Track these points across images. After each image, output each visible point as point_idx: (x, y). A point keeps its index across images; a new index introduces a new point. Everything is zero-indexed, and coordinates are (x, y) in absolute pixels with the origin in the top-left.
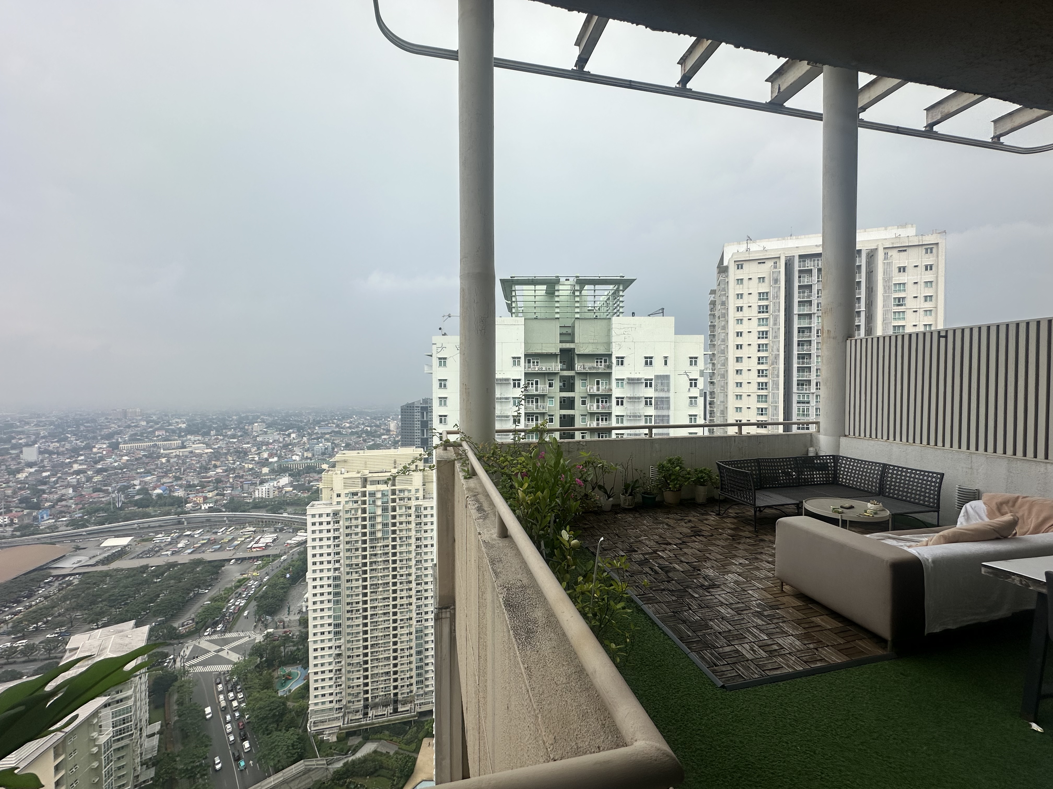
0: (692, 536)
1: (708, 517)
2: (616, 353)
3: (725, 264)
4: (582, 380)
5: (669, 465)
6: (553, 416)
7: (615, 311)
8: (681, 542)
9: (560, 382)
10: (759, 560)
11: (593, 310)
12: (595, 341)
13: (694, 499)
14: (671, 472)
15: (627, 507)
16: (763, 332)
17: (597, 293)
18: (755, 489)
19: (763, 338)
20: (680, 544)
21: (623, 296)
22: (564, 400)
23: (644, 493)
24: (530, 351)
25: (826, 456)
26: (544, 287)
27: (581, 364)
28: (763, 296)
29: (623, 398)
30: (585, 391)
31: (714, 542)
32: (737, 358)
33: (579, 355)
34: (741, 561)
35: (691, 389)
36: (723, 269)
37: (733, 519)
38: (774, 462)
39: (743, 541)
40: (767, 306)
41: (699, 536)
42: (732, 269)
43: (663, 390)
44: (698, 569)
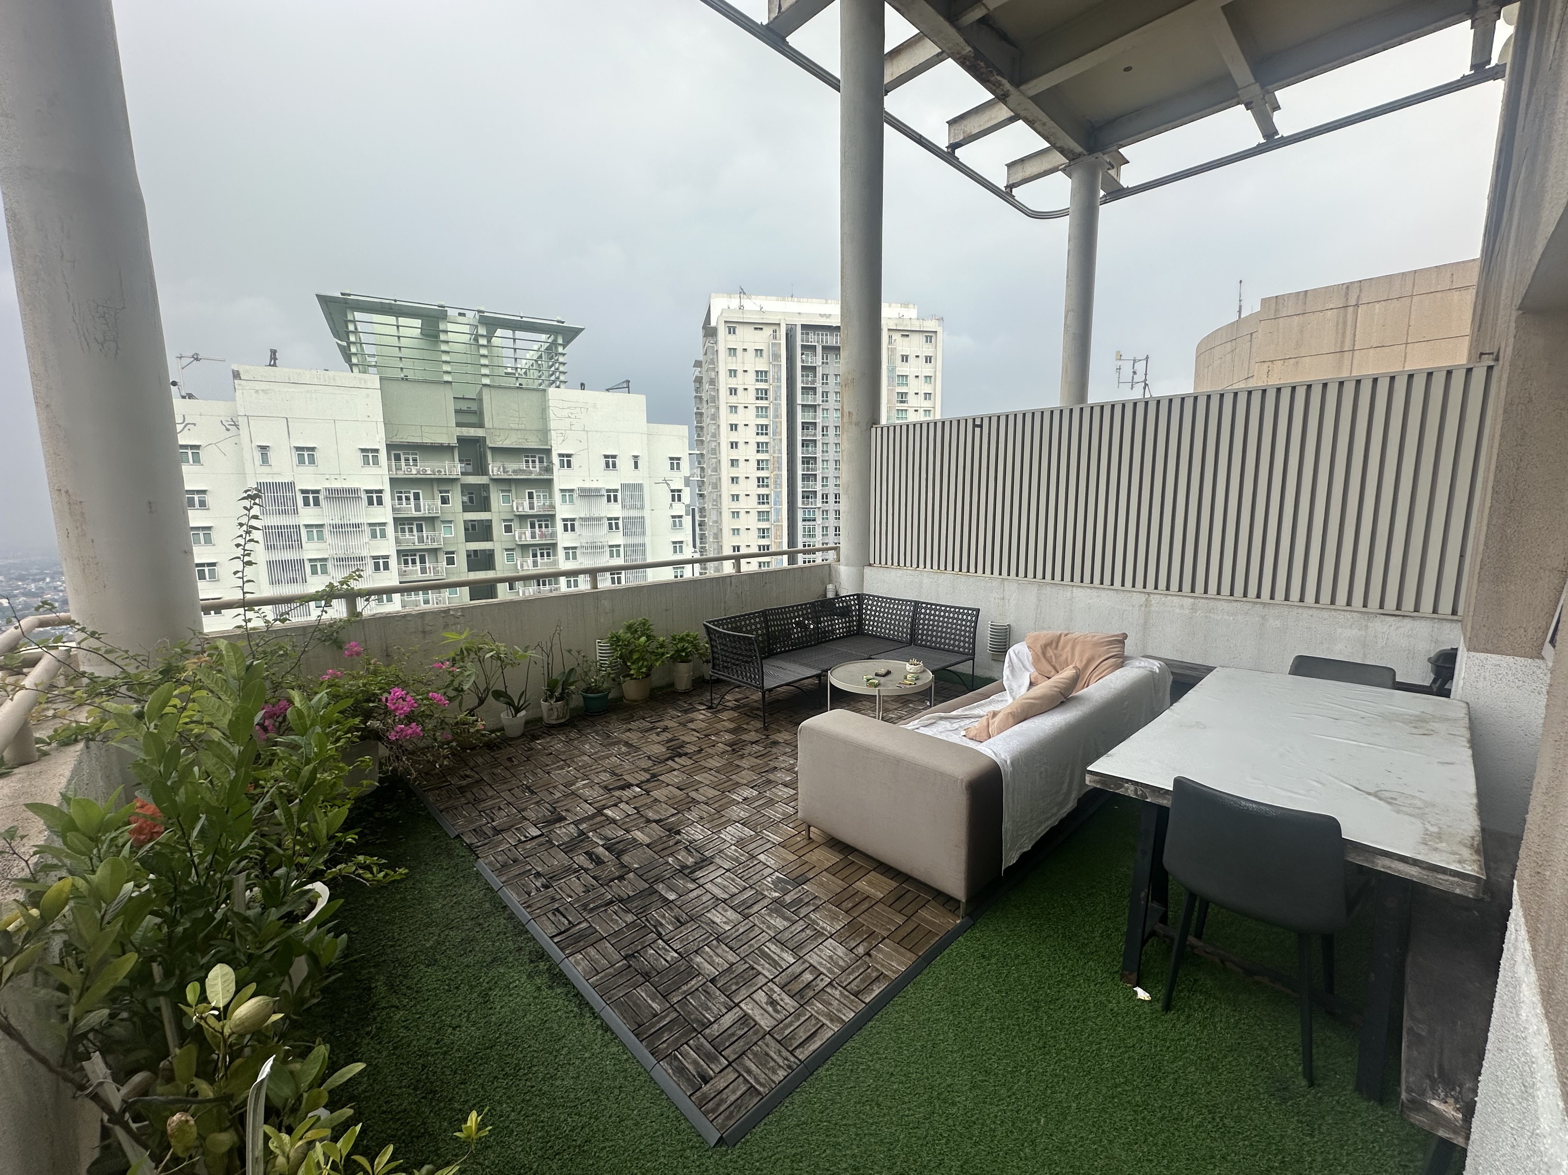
0: (667, 760)
1: (695, 715)
2: (557, 449)
3: (713, 323)
4: (502, 491)
5: (629, 635)
6: (453, 553)
7: (553, 378)
8: (648, 776)
9: (463, 495)
10: (773, 784)
11: (514, 374)
12: (520, 427)
13: (672, 685)
14: (633, 646)
15: (554, 722)
16: (762, 426)
17: (519, 344)
18: (762, 659)
19: (762, 434)
20: (648, 781)
21: (564, 355)
22: (473, 527)
23: (587, 690)
24: (397, 440)
25: (849, 596)
26: (418, 323)
27: (499, 464)
28: (761, 375)
29: (573, 520)
30: (509, 509)
31: (703, 763)
32: (732, 461)
33: (494, 450)
34: (745, 795)
35: (674, 504)
36: (710, 332)
37: (731, 712)
38: (786, 613)
39: (748, 750)
40: (766, 391)
41: (680, 755)
42: (722, 331)
43: (634, 507)
44: (673, 831)
